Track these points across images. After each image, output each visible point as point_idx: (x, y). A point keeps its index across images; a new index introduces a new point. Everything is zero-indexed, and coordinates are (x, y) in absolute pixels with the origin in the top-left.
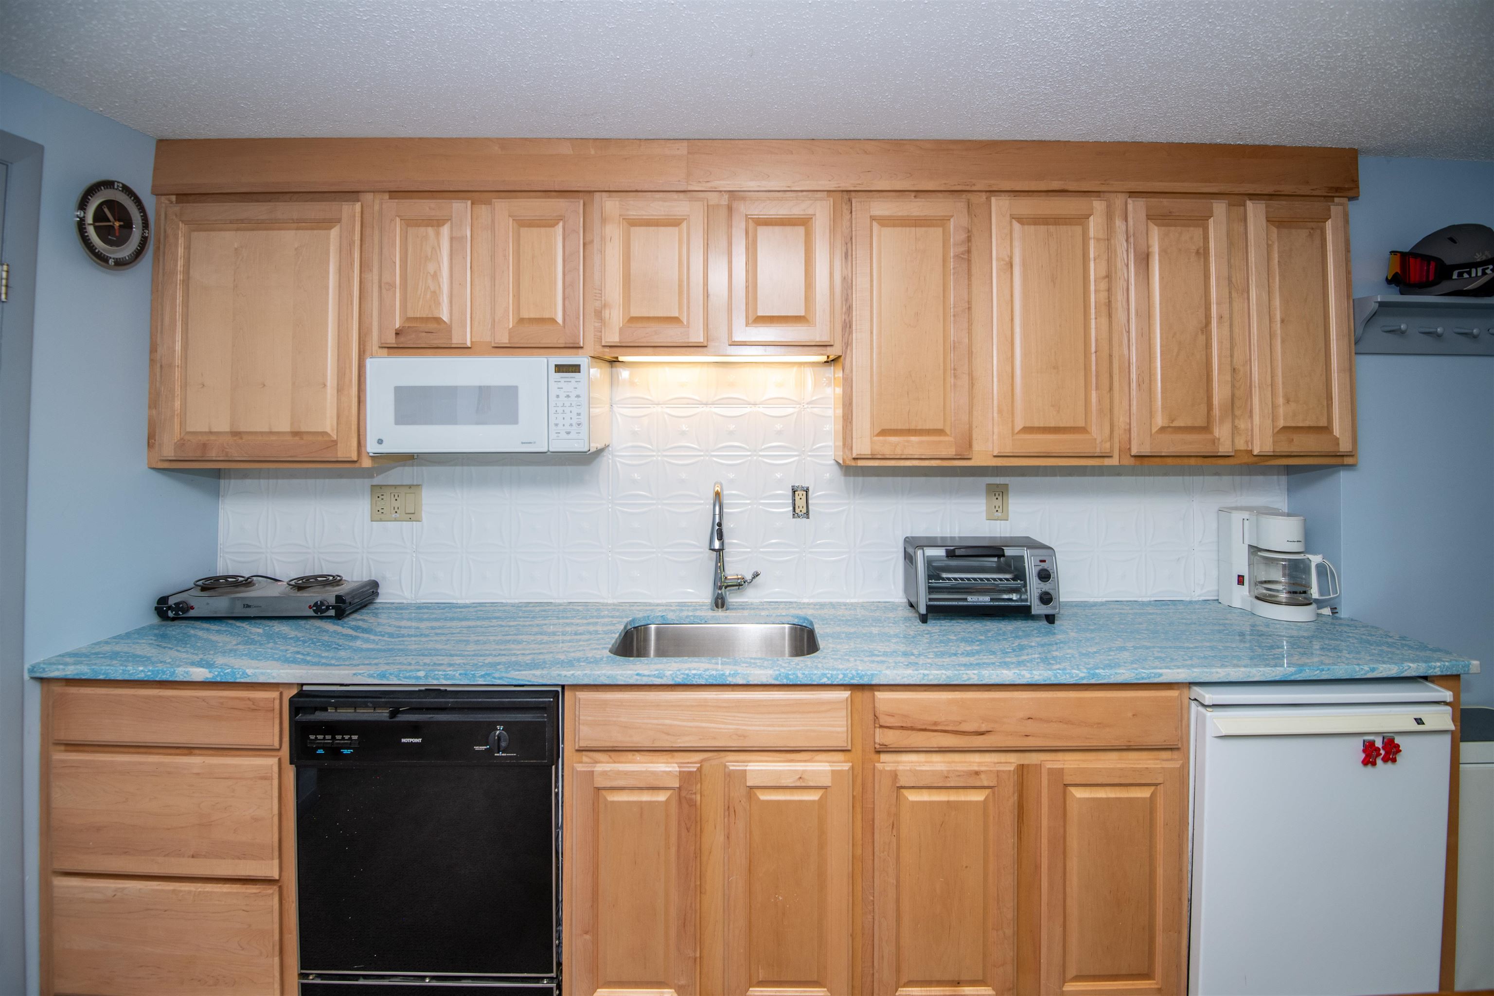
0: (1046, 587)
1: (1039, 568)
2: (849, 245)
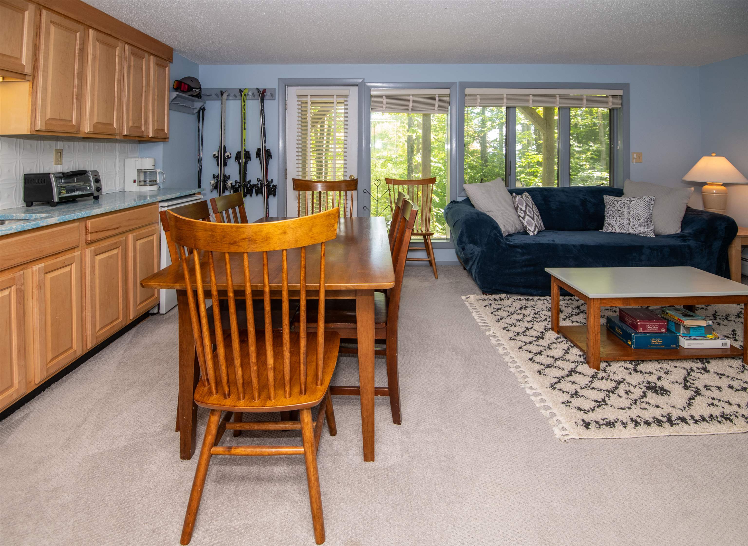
0: (98, 185)
1: (95, 178)
2: (38, 30)
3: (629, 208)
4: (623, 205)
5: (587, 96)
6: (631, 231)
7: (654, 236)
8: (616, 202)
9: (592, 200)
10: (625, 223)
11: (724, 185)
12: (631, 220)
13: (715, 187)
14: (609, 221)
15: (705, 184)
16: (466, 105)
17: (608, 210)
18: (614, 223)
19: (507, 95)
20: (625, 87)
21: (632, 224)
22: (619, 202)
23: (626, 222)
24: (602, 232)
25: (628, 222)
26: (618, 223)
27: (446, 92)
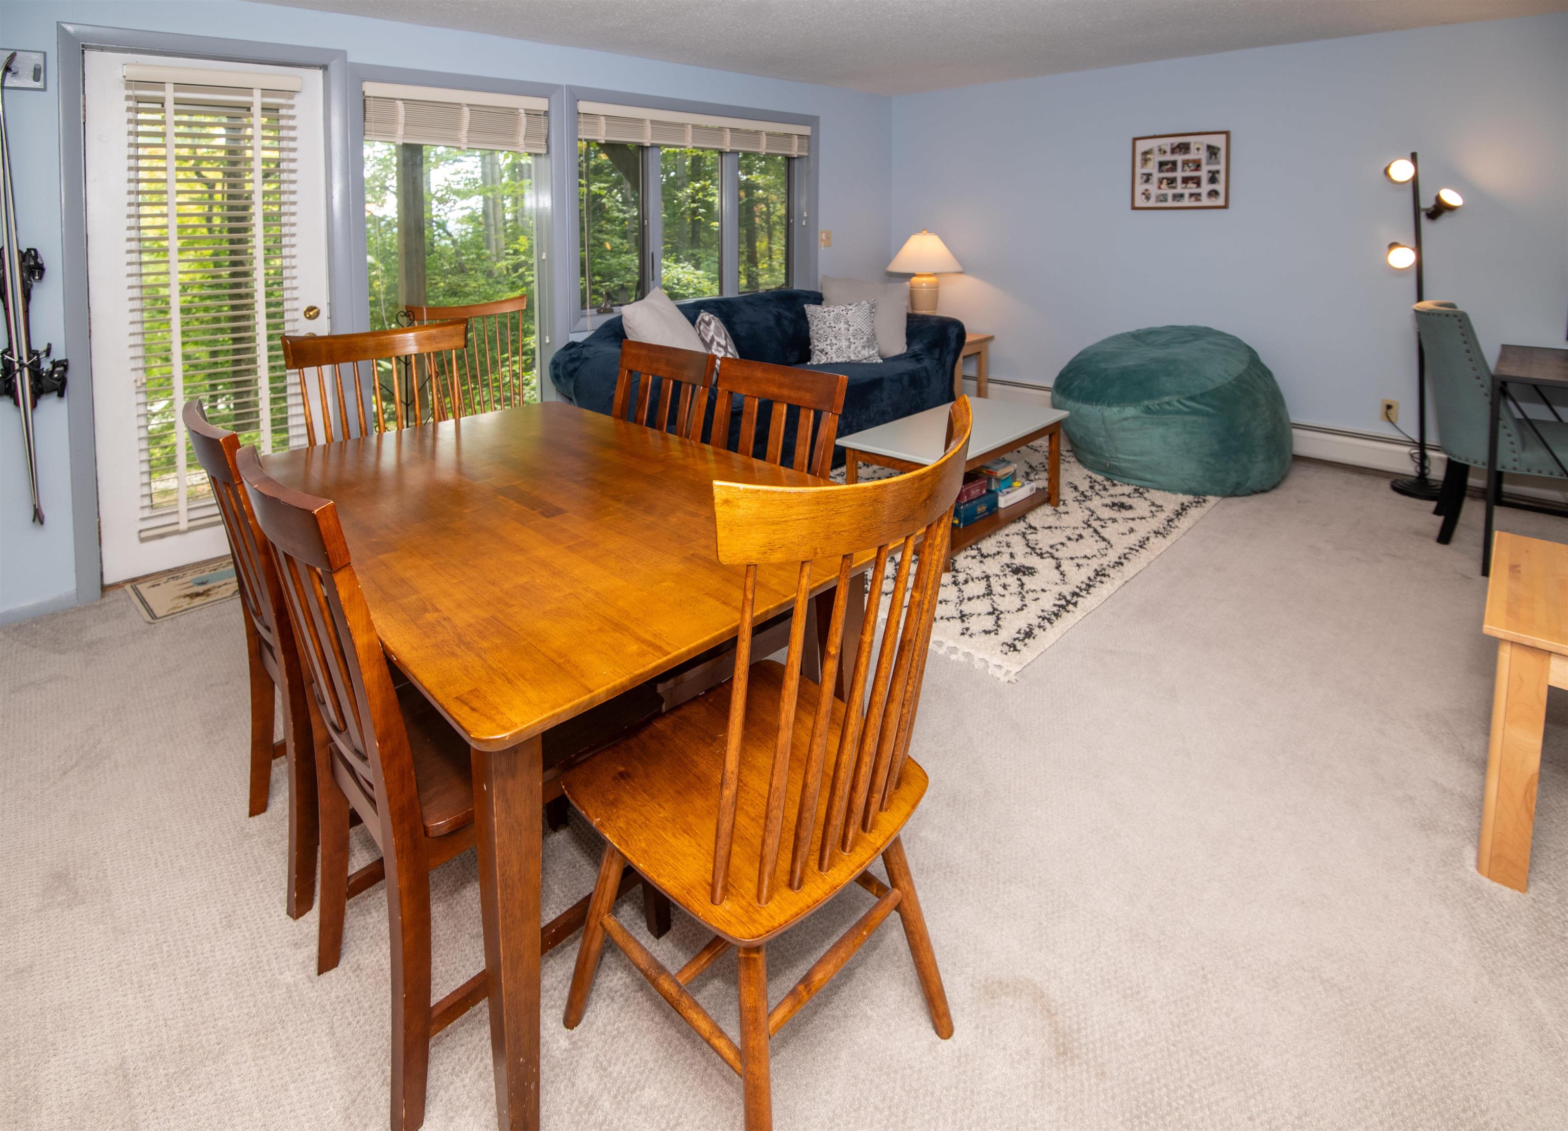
3: (847, 323)
4: (837, 319)
5: (767, 134)
6: (853, 358)
7: (880, 361)
8: (826, 314)
9: (787, 314)
10: (844, 347)
11: (935, 274)
12: (852, 340)
13: (925, 279)
14: (821, 346)
15: (914, 275)
16: (580, 137)
17: (816, 328)
18: (829, 347)
19: (652, 122)
20: (811, 121)
21: (853, 346)
22: (832, 314)
23: (844, 344)
24: (812, 365)
25: (847, 343)
26: (834, 347)
27: (541, 104)
